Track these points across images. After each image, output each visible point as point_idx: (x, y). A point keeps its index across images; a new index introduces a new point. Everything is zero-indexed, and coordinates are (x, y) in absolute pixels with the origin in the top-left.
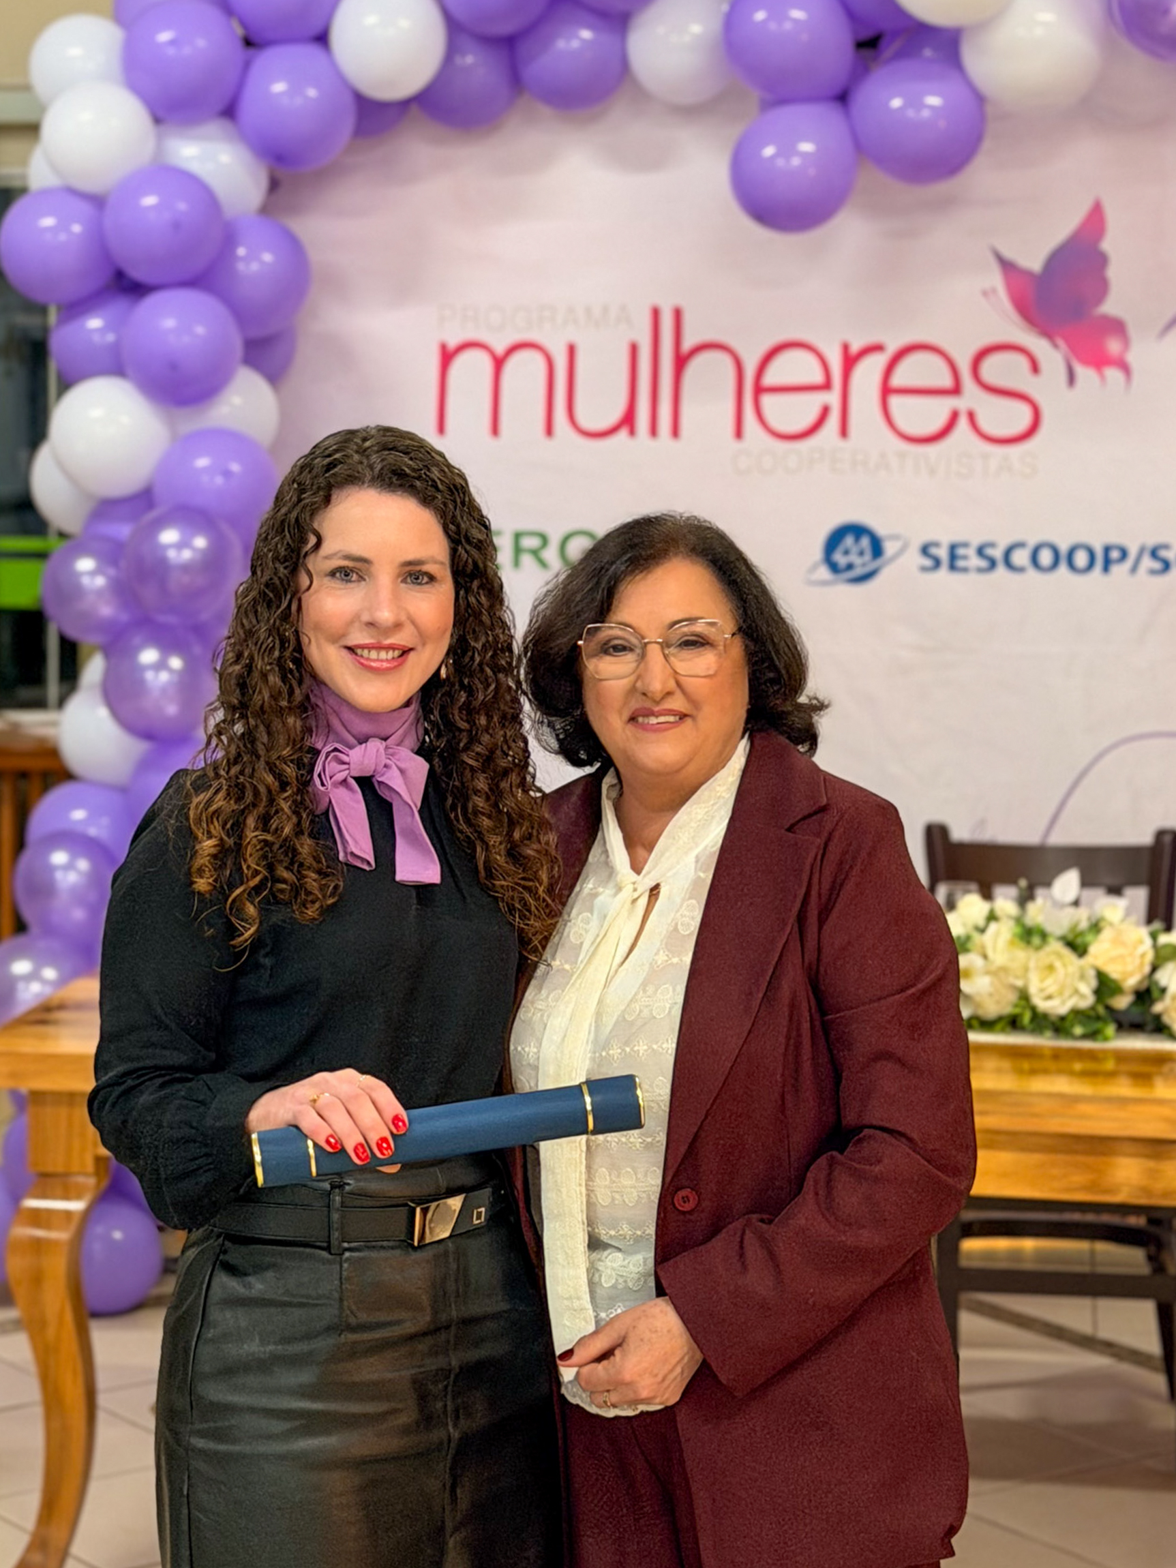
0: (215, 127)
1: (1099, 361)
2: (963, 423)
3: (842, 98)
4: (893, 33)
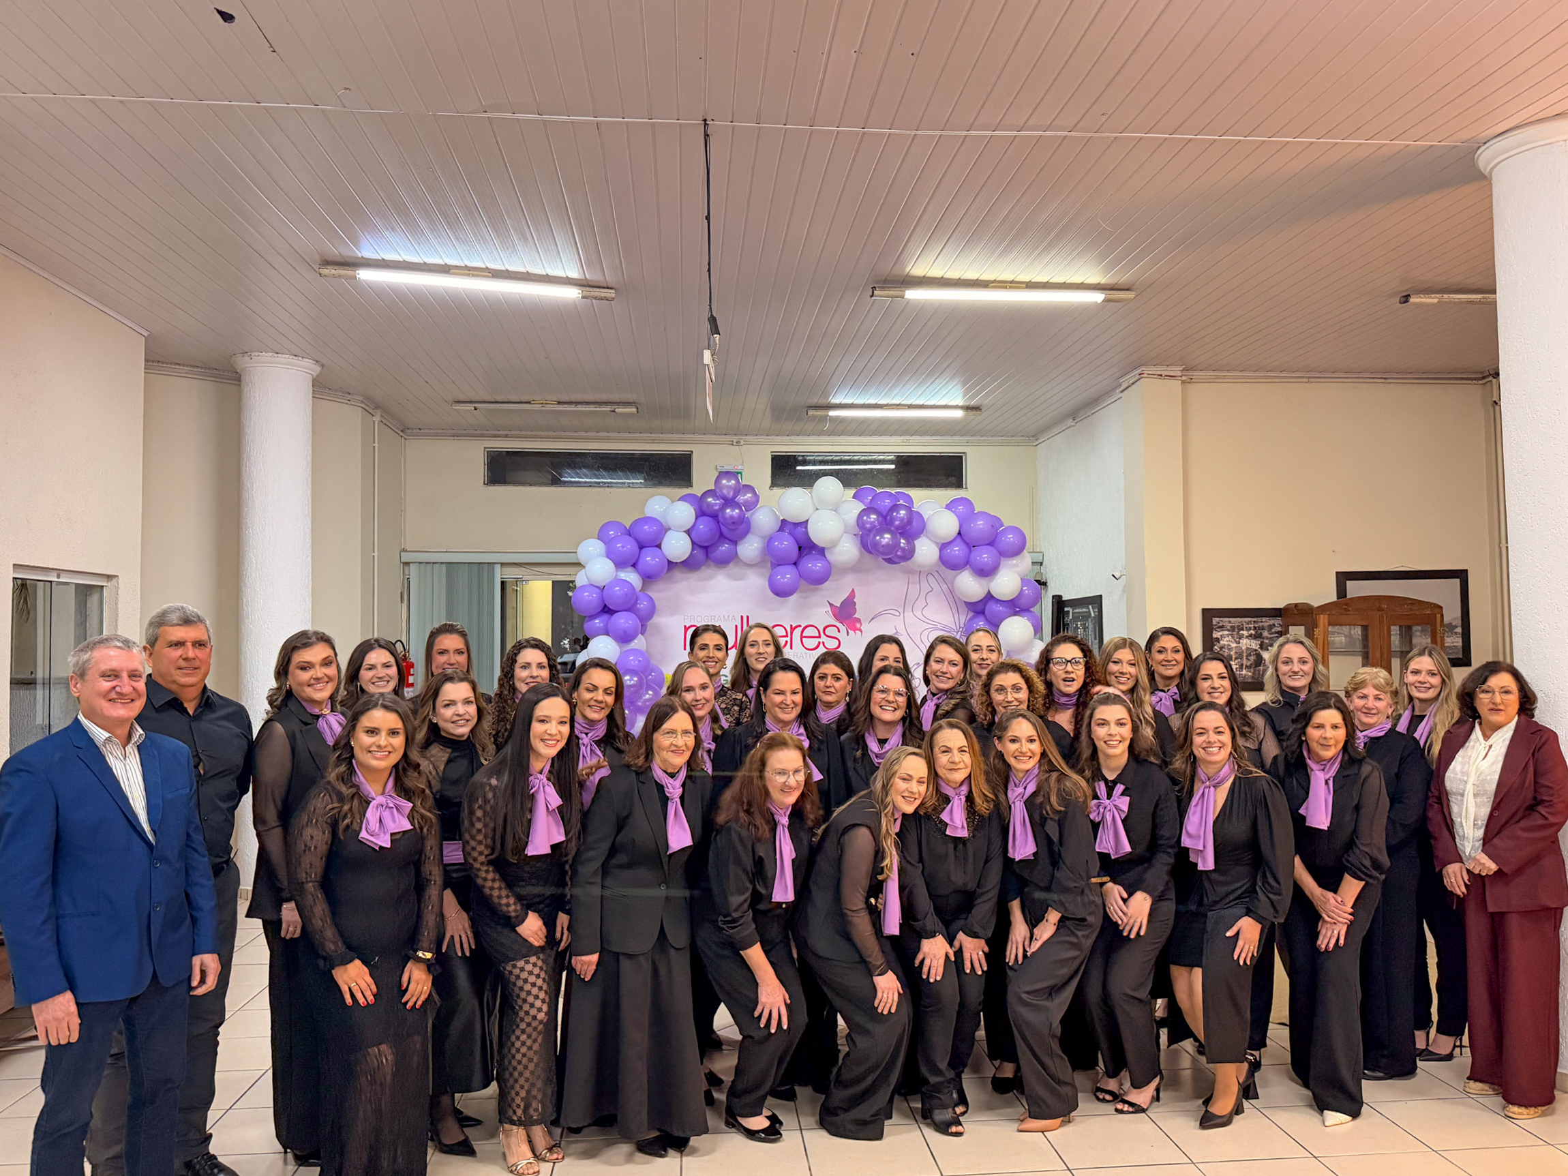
0: (630, 569)
1: (855, 629)
2: (821, 644)
3: (795, 564)
4: (806, 547)
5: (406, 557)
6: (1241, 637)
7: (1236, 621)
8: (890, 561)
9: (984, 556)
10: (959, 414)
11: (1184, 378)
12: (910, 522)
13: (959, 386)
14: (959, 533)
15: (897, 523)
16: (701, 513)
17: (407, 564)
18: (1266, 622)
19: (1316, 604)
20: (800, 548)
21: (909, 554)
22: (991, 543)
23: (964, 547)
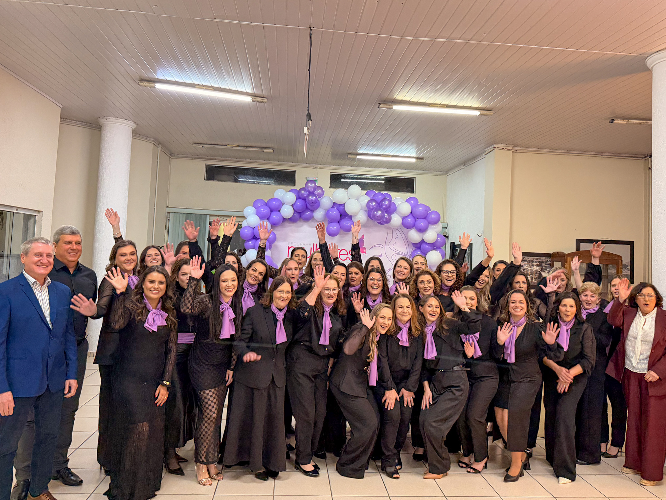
3: (338, 222)
4: (344, 215)
5: (168, 210)
6: (533, 265)
7: (531, 258)
8: (380, 223)
9: (422, 223)
10: (414, 160)
11: (513, 150)
12: (390, 206)
13: (414, 148)
14: (411, 213)
15: (384, 207)
16: (298, 198)
17: (169, 213)
18: (544, 259)
19: (566, 252)
20: (341, 215)
21: (388, 221)
22: (425, 218)
23: (413, 220)
